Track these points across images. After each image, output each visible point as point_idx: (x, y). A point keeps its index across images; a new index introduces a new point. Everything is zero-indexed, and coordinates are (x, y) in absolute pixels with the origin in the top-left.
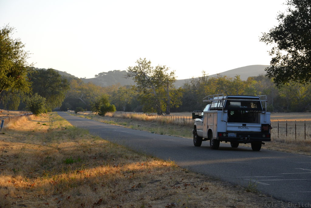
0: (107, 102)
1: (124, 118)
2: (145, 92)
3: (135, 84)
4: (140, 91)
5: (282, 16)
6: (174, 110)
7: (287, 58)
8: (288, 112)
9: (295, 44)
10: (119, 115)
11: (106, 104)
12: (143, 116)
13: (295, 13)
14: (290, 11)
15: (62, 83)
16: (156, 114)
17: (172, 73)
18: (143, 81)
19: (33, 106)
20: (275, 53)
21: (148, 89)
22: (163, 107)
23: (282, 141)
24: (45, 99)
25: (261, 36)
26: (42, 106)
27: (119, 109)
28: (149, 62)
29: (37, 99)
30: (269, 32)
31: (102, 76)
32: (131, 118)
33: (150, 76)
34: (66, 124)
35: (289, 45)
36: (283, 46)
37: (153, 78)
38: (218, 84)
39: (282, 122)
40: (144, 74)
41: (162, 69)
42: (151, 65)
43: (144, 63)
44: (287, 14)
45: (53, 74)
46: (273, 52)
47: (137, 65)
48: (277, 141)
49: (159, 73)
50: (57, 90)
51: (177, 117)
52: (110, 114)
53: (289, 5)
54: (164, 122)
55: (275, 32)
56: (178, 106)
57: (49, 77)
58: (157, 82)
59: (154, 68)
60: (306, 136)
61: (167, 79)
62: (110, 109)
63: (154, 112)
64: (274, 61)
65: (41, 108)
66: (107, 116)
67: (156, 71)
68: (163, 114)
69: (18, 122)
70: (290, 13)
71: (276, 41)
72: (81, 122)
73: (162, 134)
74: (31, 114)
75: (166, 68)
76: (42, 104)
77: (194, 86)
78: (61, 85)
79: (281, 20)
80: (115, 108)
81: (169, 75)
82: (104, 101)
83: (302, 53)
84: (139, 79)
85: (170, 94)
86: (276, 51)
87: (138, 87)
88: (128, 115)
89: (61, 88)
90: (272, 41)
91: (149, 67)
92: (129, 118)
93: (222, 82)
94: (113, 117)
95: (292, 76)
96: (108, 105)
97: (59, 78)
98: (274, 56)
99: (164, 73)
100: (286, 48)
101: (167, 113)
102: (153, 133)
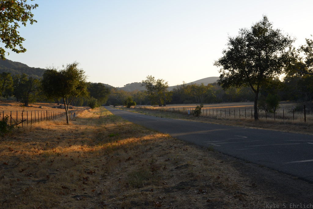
0: (131, 100)
1: (141, 109)
2: (152, 94)
3: (146, 90)
4: (149, 94)
5: (225, 52)
6: (168, 103)
7: (229, 74)
8: (230, 102)
9: (233, 66)
10: (138, 107)
11: (131, 101)
12: (152, 107)
13: (232, 50)
14: (229, 48)
15: (106, 91)
16: (158, 106)
17: (166, 83)
18: (150, 88)
19: (91, 104)
20: (222, 71)
21: (153, 92)
22: (162, 102)
23: (228, 119)
24: (97, 100)
25: (214, 62)
26: (96, 104)
27: (138, 104)
28: (154, 78)
29: (93, 100)
30: (218, 61)
31: (128, 86)
32: (145, 108)
33: (154, 85)
34: (109, 113)
35: (230, 67)
36: (226, 68)
37: (156, 86)
38: (192, 88)
39: (228, 108)
40: (151, 84)
41: (160, 81)
42: (155, 79)
43: (151, 78)
44: (227, 50)
45: (101, 86)
46: (221, 71)
47: (147, 79)
48: (225, 119)
49: (159, 83)
50: (104, 95)
51: (170, 107)
53: (229, 46)
54: (163, 111)
55: (221, 60)
56: (170, 101)
57: (99, 88)
58: (158, 88)
59: (156, 81)
60: (241, 117)
61: (164, 87)
62: (133, 104)
63: (157, 105)
64: (222, 75)
65: (95, 105)
66: (132, 108)
67: (157, 82)
68: (162, 106)
69: (83, 113)
70: (229, 50)
71: (222, 65)
72: (117, 112)
73: (162, 117)
74: (90, 108)
75: (163, 80)
76: (96, 103)
77: (178, 89)
78: (106, 92)
79: (224, 53)
80: (136, 104)
81: (165, 84)
82: (129, 99)
83: (236, 71)
84: (148, 87)
85: (165, 94)
86: (223, 70)
87: (148, 91)
88: (143, 107)
89: (106, 93)
90: (220, 65)
91: (153, 80)
92: (143, 109)
93: (194, 87)
94: (135, 108)
95: (232, 84)
96: (132, 102)
97: (104, 88)
98: (222, 73)
99: (163, 83)
100: (227, 69)
101: (164, 105)
102: (157, 117)
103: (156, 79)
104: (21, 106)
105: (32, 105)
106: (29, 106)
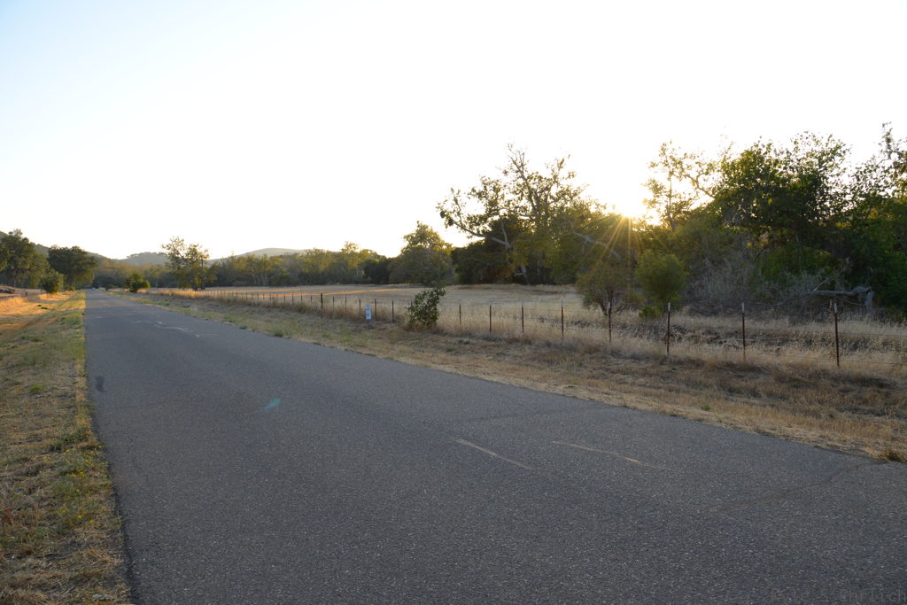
0: (139, 278)
1: (162, 295)
2: (179, 269)
3: (169, 261)
4: (174, 268)
6: (209, 285)
10: (155, 291)
11: (139, 280)
17: (206, 251)
18: (176, 258)
19: (47, 283)
26: (58, 284)
27: (153, 286)
28: (183, 240)
29: (53, 276)
32: (172, 295)
33: (184, 253)
37: (187, 255)
40: (178, 252)
41: (196, 246)
42: (185, 243)
43: (177, 240)
45: (78, 253)
47: (170, 243)
49: (193, 252)
50: (84, 268)
52: (143, 291)
56: (213, 282)
57: (74, 256)
58: (191, 259)
59: (188, 246)
61: (201, 256)
62: (143, 285)
63: (188, 287)
66: (140, 293)
67: (190, 249)
75: (200, 246)
76: (58, 282)
78: (89, 263)
80: (148, 284)
81: (203, 252)
82: (136, 276)
84: (172, 256)
85: (204, 270)
87: (171, 265)
88: (167, 291)
89: (89, 266)
92: (169, 295)
94: (147, 293)
96: (141, 281)
97: (85, 256)
99: (199, 251)
101: (203, 288)
103: (188, 244)
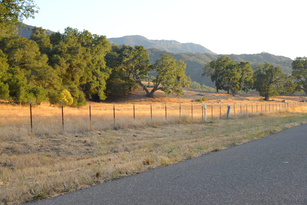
104: (260, 100)
105: (274, 99)
106: (270, 101)
